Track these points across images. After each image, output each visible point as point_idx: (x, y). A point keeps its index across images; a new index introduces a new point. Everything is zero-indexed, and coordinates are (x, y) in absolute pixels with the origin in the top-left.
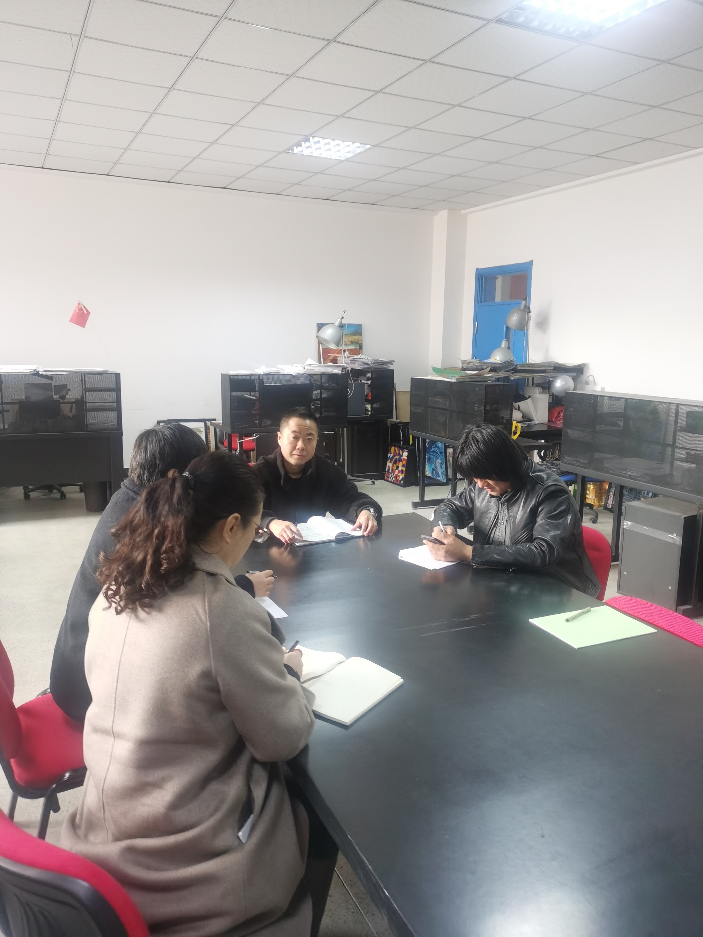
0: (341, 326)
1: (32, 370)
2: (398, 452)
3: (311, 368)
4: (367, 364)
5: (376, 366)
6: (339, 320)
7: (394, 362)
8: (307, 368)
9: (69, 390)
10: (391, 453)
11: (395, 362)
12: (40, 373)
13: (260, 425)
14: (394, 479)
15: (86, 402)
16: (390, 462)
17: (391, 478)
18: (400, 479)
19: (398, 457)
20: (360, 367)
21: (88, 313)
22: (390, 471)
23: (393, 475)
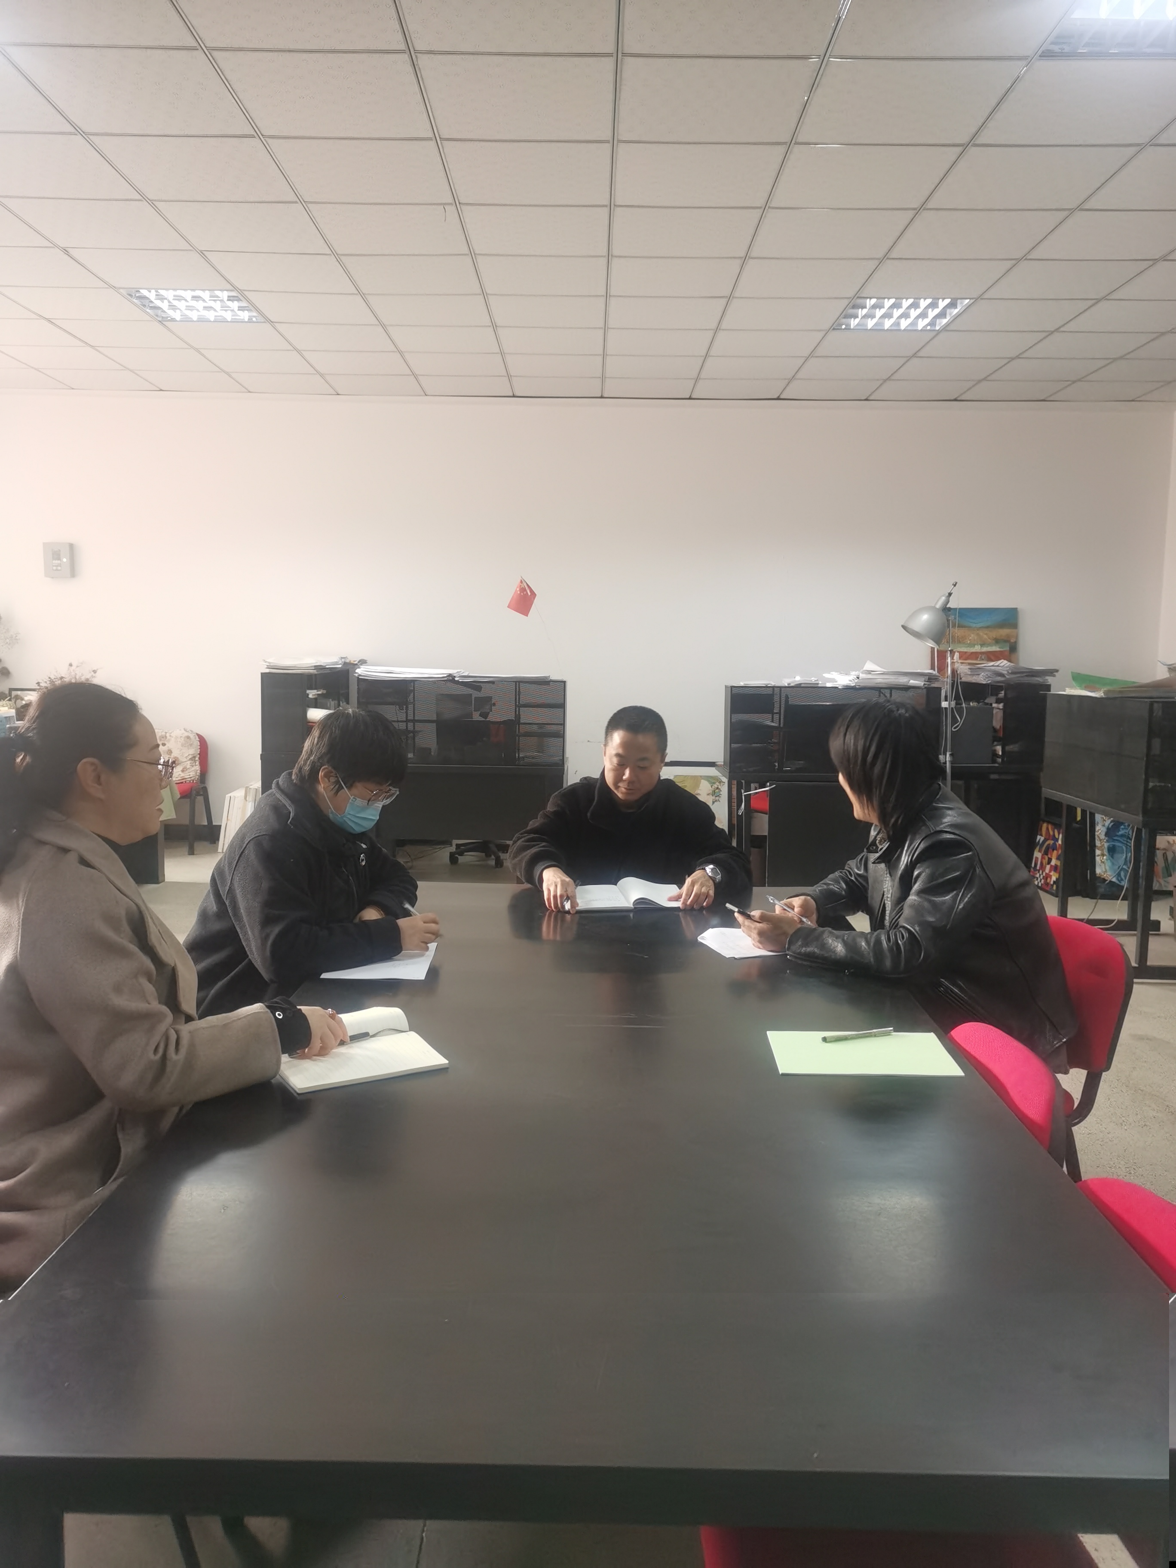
0: (946, 610)
1: (446, 675)
2: (1051, 833)
3: (870, 676)
4: (1002, 675)
5: (1022, 679)
6: (944, 598)
7: (1057, 671)
8: (862, 676)
9: (494, 704)
10: (1041, 835)
11: (1059, 672)
12: (456, 679)
13: (780, 769)
14: (1043, 881)
15: (519, 723)
16: (1040, 851)
17: (1039, 880)
18: (1052, 883)
19: (1051, 842)
20: (987, 680)
21: (533, 594)
22: (1038, 868)
23: (1042, 874)
